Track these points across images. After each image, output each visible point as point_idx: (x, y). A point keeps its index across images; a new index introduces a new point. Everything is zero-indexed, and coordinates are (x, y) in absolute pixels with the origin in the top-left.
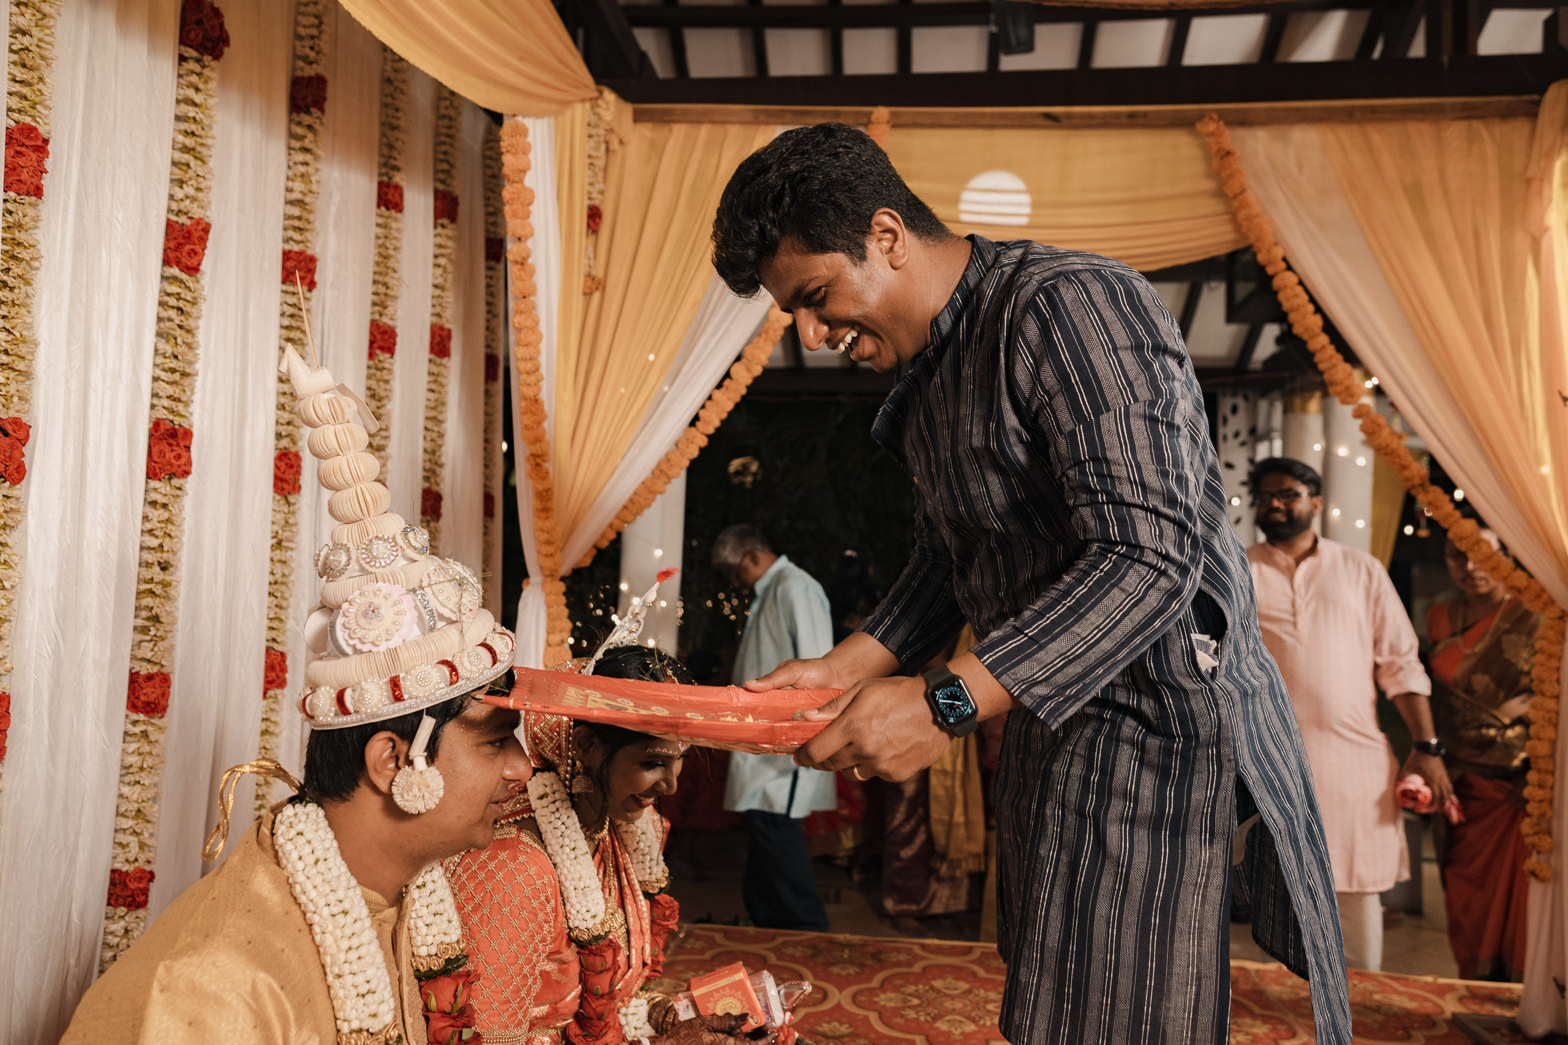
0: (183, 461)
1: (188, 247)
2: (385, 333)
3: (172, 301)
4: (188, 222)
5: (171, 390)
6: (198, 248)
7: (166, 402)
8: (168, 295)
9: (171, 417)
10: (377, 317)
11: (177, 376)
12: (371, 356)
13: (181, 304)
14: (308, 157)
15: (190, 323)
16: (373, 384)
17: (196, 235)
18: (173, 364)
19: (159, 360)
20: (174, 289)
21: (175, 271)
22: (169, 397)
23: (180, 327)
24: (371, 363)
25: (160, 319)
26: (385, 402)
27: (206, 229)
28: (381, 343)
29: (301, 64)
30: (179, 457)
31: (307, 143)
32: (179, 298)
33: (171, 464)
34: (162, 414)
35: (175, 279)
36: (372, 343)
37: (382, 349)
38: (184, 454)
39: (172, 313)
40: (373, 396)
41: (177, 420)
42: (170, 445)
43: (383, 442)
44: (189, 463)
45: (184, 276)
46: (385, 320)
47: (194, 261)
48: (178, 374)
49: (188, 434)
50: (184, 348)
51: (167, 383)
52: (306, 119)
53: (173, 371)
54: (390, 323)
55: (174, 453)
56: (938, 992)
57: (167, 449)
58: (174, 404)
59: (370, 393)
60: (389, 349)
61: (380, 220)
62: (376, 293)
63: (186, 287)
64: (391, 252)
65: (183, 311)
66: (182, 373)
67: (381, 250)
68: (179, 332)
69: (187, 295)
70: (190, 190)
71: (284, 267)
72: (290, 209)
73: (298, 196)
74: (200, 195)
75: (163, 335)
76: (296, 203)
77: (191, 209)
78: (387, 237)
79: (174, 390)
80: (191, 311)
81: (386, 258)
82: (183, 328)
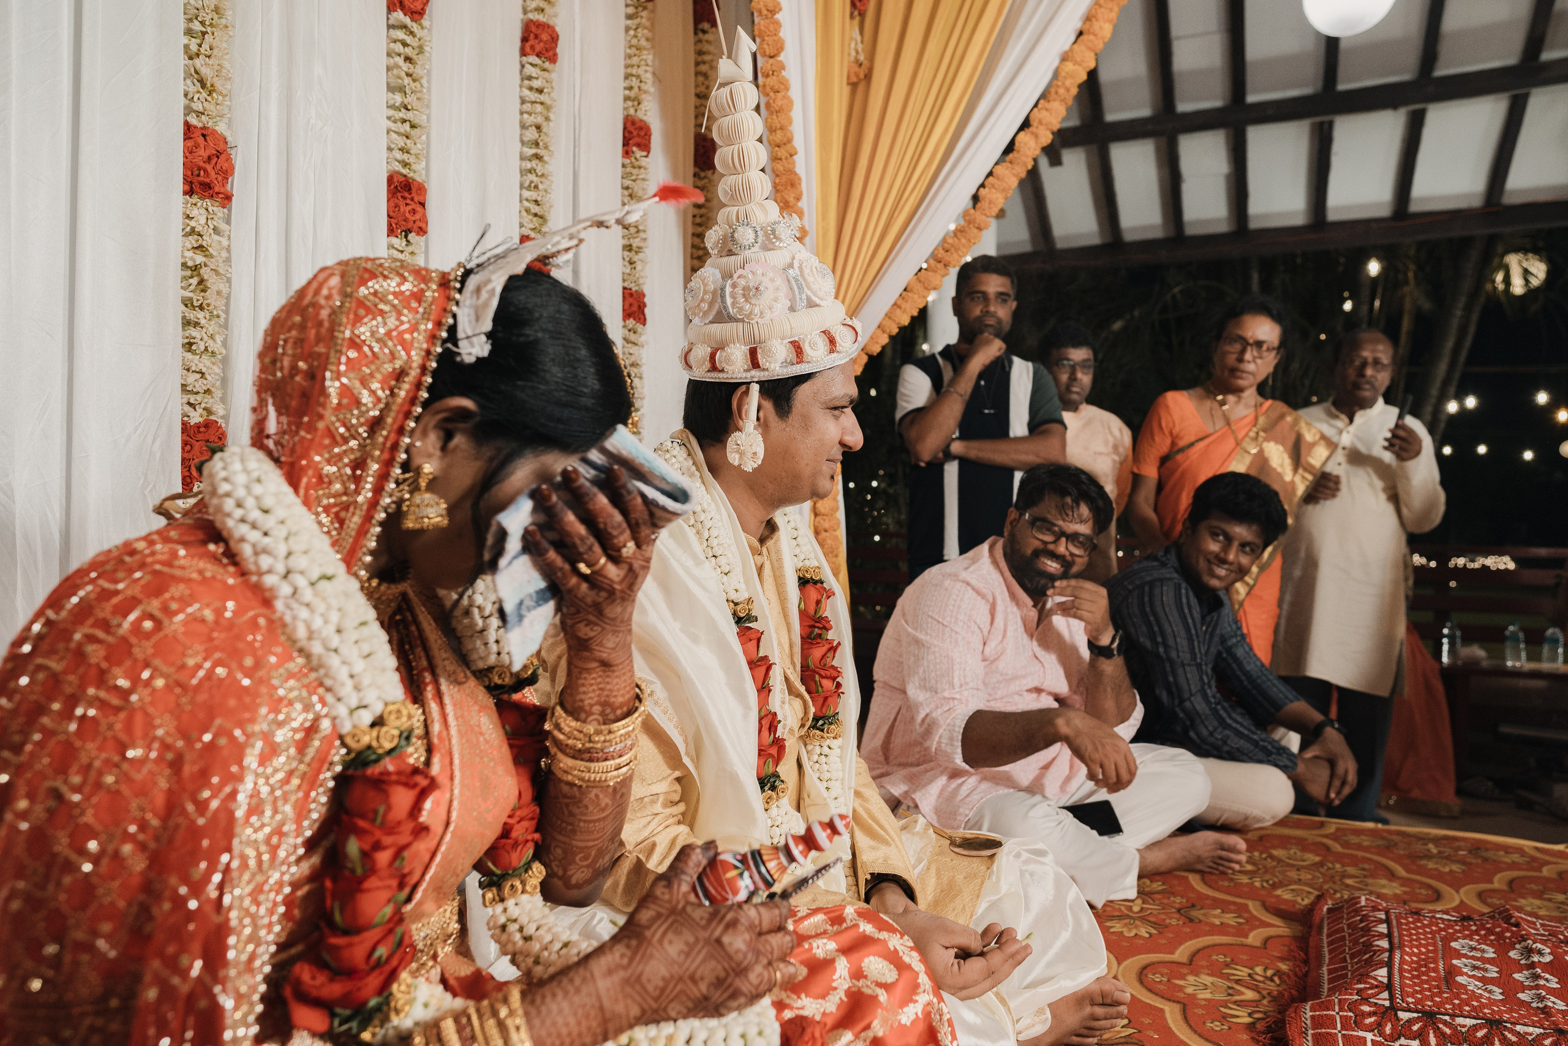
0: (417, 216)
2: (641, 128)
3: (398, 47)
5: (401, 142)
7: (399, 155)
8: (395, 41)
9: (405, 171)
10: (630, 112)
11: (407, 126)
12: (627, 153)
13: (407, 51)
15: (418, 71)
16: (629, 182)
18: (402, 114)
19: (391, 112)
20: (400, 34)
21: (399, 16)
22: (402, 150)
23: (408, 75)
24: (627, 161)
25: (389, 69)
28: (637, 140)
30: (414, 211)
32: (405, 44)
33: (406, 220)
34: (398, 167)
35: (404, 27)
36: (626, 139)
37: (639, 145)
38: (419, 208)
39: (400, 61)
41: (409, 173)
42: (404, 198)
43: (641, 244)
45: (407, 20)
46: (640, 115)
48: (408, 124)
49: (422, 189)
50: (413, 97)
53: (404, 121)
54: (645, 118)
55: (409, 208)
56: (1279, 861)
57: (402, 203)
58: (405, 158)
59: (626, 193)
60: (646, 147)
61: (631, 10)
62: (631, 88)
63: (412, 33)
64: (643, 43)
65: (410, 60)
66: (412, 124)
67: (635, 42)
68: (407, 81)
69: (415, 42)
71: (523, 38)
75: (394, 86)
78: (639, 27)
79: (407, 143)
80: (419, 57)
81: (639, 50)
82: (412, 77)
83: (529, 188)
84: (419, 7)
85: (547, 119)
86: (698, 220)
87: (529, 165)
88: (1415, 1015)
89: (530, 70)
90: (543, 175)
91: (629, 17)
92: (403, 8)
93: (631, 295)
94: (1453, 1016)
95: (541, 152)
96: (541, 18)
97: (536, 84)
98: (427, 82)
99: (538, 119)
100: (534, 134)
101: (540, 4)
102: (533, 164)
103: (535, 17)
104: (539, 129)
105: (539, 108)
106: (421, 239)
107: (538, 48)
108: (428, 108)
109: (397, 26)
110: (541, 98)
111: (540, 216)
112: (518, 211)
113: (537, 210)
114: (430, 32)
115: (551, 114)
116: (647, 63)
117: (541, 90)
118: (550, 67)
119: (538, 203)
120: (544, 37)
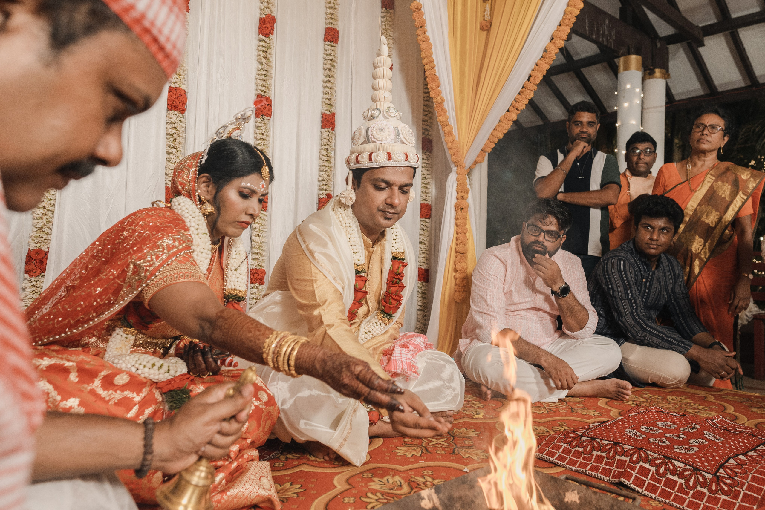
1: (264, 26)
3: (261, 48)
4: (265, 16)
5: (261, 82)
6: (268, 26)
7: (260, 87)
9: (263, 93)
13: (264, 49)
15: (268, 55)
17: (267, 21)
19: (259, 72)
20: (262, 43)
21: (261, 36)
22: (261, 85)
23: (264, 57)
27: (273, 19)
33: (262, 111)
34: (260, 92)
35: (264, 40)
39: (261, 53)
44: (270, 110)
45: (264, 38)
50: (266, 65)
51: (261, 80)
53: (262, 75)
58: (263, 88)
61: (383, 14)
63: (266, 42)
64: (388, 28)
65: (266, 52)
66: (265, 76)
67: (384, 27)
68: (263, 60)
69: (267, 45)
70: (266, 4)
71: (325, 35)
72: (329, 11)
73: (332, 5)
74: (270, 5)
75: (259, 62)
76: (331, 8)
77: (267, 11)
78: (387, 20)
79: (264, 83)
80: (268, 51)
81: (386, 31)
82: (266, 58)
83: (325, 94)
84: (268, 32)
85: (333, 66)
86: (426, 99)
87: (325, 85)
88: (588, 439)
89: (327, 48)
90: (331, 88)
91: (382, 17)
92: (262, 34)
94: (602, 440)
95: (330, 79)
96: (330, 26)
97: (328, 52)
98: (272, 59)
99: (329, 66)
100: (327, 72)
101: (330, 20)
102: (327, 84)
103: (328, 26)
104: (330, 70)
105: (329, 62)
106: (269, 118)
107: (329, 38)
108: (274, 69)
109: (261, 40)
110: (330, 58)
111: (330, 105)
112: (321, 103)
113: (328, 102)
114: (275, 40)
115: (335, 64)
116: (390, 36)
117: (330, 55)
118: (335, 45)
119: (329, 99)
120: (332, 33)
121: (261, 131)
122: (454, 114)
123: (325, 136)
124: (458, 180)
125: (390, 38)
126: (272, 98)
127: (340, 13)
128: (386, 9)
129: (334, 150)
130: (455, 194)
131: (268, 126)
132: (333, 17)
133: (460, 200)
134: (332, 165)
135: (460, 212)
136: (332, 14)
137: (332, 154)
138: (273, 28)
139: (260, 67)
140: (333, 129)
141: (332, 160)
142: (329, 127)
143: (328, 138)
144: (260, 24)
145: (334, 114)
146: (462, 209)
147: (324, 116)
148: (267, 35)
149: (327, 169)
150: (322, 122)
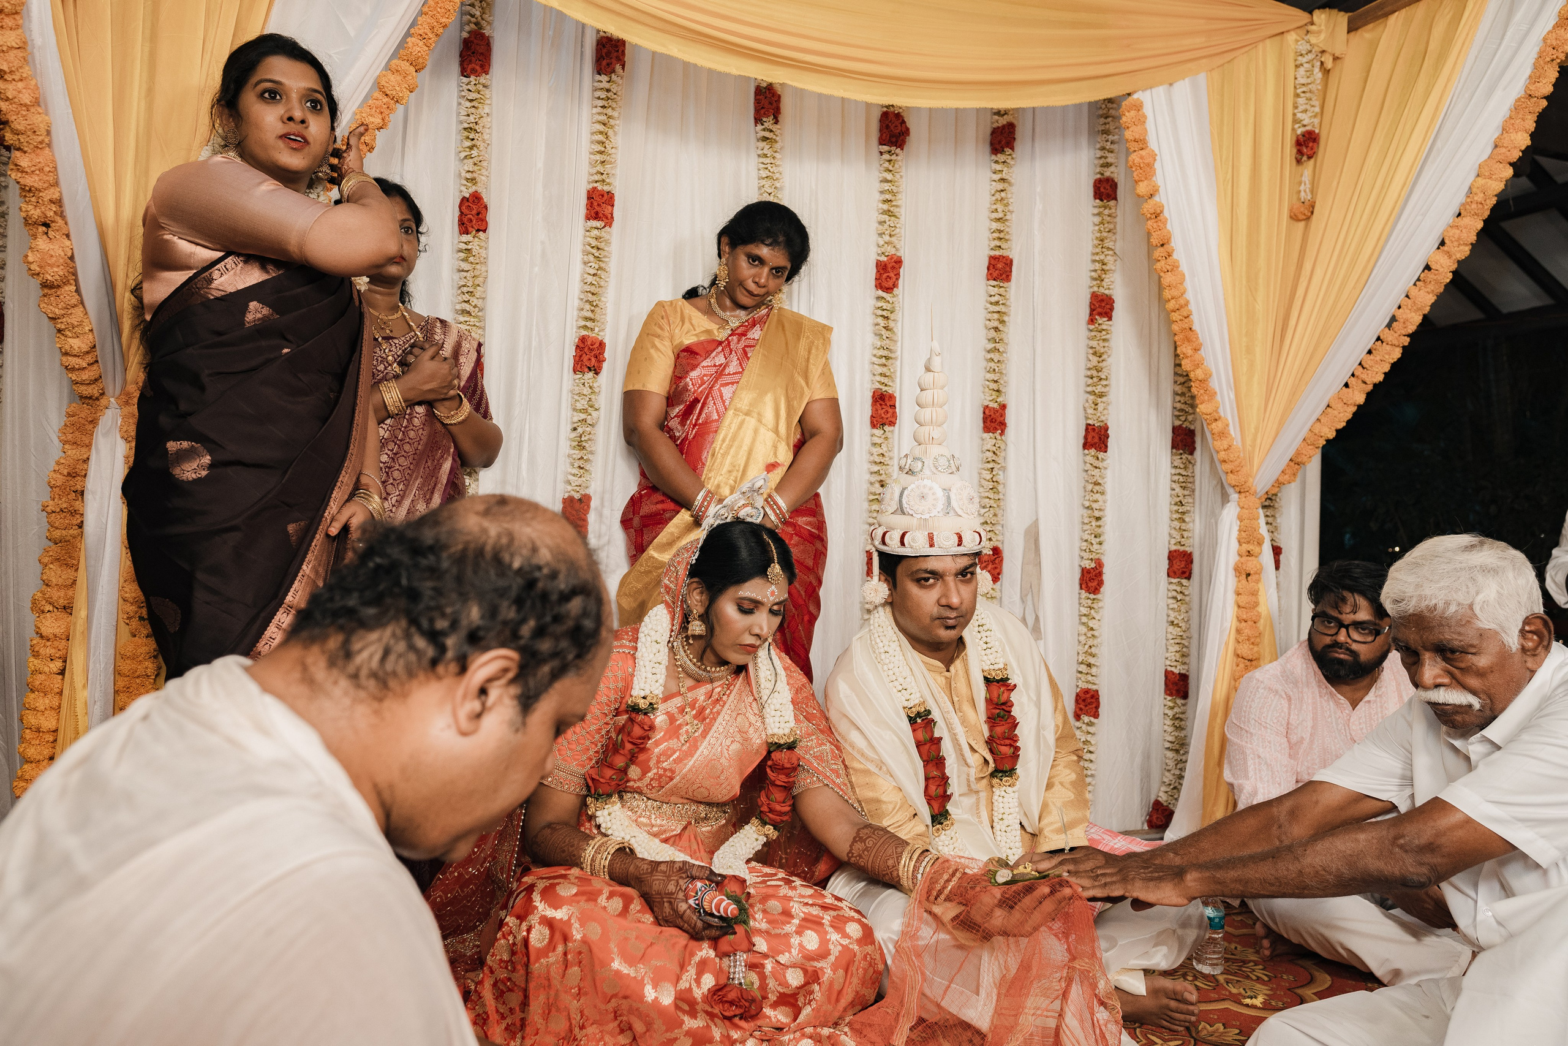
0: (891, 414)
1: (885, 276)
2: (1102, 300)
3: (880, 312)
4: (885, 259)
5: (880, 370)
6: (892, 275)
7: (878, 378)
8: (878, 309)
9: (882, 387)
10: (1096, 289)
11: (884, 359)
12: (1092, 321)
13: (885, 313)
14: (1006, 185)
15: (891, 324)
16: (1094, 343)
17: (889, 266)
18: (883, 353)
19: (876, 352)
20: (880, 304)
21: (880, 293)
22: (881, 374)
24: (1092, 328)
25: (874, 327)
26: (1104, 357)
27: (899, 262)
28: (1099, 310)
29: (996, 117)
31: (1004, 176)
32: (884, 309)
33: (883, 418)
34: (878, 386)
35: (883, 298)
36: (1092, 311)
37: (1100, 314)
38: (890, 410)
39: (879, 320)
40: (1095, 354)
41: (884, 388)
42: (882, 405)
43: (1103, 390)
44: (894, 415)
45: (884, 294)
46: (1102, 290)
47: (890, 284)
49: (892, 397)
50: (888, 341)
51: (879, 365)
52: (1001, 157)
53: (881, 357)
54: (1107, 292)
55: (885, 410)
58: (883, 379)
59: (1091, 351)
60: (1108, 314)
61: (1096, 211)
62: (1095, 271)
63: (887, 302)
64: (1105, 234)
65: (887, 318)
66: (887, 358)
67: (1098, 235)
68: (884, 332)
69: (889, 306)
70: (887, 238)
71: (988, 269)
72: (995, 226)
73: (1000, 215)
74: (893, 239)
75: (876, 334)
76: (999, 220)
77: (890, 250)
78: (1102, 223)
79: (884, 370)
80: (892, 316)
81: (1102, 240)
82: (886, 328)
83: (989, 372)
85: (1002, 322)
87: (989, 356)
89: (992, 291)
90: (999, 362)
93: (1094, 430)
95: (997, 346)
96: (997, 253)
97: (993, 299)
98: (898, 329)
99: (996, 324)
100: (993, 333)
101: (998, 243)
102: (991, 355)
103: (993, 253)
104: (996, 329)
105: (996, 316)
106: (891, 428)
107: (995, 275)
108: (899, 344)
109: (879, 298)
110: (997, 308)
111: (998, 391)
112: (982, 389)
113: (994, 386)
114: (900, 297)
115: (1006, 318)
116: (1109, 249)
117: (997, 303)
118: (1006, 285)
119: (996, 382)
120: (1000, 266)
121: (881, 451)
122: (1232, 396)
123: (989, 447)
124: (1240, 519)
125: (1111, 252)
126: (897, 395)
127: (1014, 228)
128: (1102, 200)
129: (1004, 469)
130: (1235, 545)
131: (890, 441)
132: (1001, 236)
133: (1245, 559)
134: (1001, 496)
135: (1244, 582)
136: (1000, 231)
137: (1000, 478)
138: (898, 275)
139: (879, 344)
140: (1002, 434)
141: (1000, 488)
142: (996, 429)
143: (994, 449)
144: (878, 271)
145: (1004, 407)
146: (1248, 575)
147: (987, 412)
148: (889, 290)
149: (992, 503)
150: (985, 420)
